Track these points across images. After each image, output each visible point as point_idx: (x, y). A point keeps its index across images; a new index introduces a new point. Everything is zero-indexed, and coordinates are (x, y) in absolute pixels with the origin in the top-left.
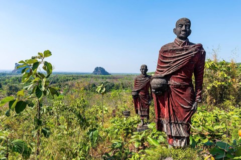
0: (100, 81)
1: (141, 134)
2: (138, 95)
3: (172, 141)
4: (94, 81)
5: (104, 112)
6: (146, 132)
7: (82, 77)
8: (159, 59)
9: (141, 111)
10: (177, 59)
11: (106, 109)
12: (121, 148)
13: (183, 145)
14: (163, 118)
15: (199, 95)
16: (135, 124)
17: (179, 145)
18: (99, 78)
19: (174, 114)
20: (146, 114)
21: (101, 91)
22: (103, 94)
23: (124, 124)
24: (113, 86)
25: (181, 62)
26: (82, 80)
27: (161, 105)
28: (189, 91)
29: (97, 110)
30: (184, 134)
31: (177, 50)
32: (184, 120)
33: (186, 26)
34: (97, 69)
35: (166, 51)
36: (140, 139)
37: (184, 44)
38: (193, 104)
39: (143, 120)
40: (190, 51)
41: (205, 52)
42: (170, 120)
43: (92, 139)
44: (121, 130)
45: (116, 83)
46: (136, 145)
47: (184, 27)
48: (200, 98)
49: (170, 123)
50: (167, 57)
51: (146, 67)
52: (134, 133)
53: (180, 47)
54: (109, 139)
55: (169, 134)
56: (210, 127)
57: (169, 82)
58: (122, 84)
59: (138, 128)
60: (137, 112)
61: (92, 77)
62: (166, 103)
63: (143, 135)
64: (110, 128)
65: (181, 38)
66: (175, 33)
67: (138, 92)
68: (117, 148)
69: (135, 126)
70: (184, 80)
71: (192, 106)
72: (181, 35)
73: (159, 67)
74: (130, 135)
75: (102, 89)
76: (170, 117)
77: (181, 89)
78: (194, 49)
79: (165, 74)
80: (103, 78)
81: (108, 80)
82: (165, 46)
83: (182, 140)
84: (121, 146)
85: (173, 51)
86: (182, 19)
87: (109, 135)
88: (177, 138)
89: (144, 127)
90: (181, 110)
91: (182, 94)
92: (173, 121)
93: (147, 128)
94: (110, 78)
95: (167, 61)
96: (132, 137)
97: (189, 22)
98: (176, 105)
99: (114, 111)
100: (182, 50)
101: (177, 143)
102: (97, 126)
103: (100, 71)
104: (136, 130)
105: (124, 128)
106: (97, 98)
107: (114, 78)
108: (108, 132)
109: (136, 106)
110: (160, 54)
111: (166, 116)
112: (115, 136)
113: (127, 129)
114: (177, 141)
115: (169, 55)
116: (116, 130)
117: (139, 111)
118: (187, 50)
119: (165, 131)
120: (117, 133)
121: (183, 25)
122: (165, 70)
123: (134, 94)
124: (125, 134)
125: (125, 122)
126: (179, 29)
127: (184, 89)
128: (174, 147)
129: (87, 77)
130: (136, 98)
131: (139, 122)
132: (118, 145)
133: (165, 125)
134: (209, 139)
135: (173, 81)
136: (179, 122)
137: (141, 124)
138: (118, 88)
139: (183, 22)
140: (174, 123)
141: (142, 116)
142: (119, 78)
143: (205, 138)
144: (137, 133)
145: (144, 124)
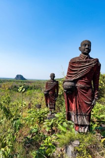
0: (20, 84)
1: (50, 121)
2: (48, 94)
3: (78, 128)
4: (15, 84)
5: (24, 105)
6: (54, 120)
7: (8, 81)
8: (69, 68)
9: (50, 105)
10: (82, 68)
11: (25, 103)
12: (37, 133)
13: (86, 131)
14: (71, 111)
15: (97, 94)
16: (46, 113)
17: (83, 131)
18: (19, 82)
19: (80, 108)
20: (54, 107)
21: (21, 91)
22: (23, 92)
23: (38, 114)
24: (29, 87)
25: (85, 71)
26: (8, 83)
27: (70, 101)
28: (90, 91)
29: (18, 104)
30: (87, 123)
31: (82, 62)
32: (87, 113)
33: (88, 45)
34: (18, 76)
35: (74, 62)
36: (50, 125)
37: (87, 58)
38: (93, 100)
39: (51, 111)
40: (91, 63)
41: (100, 65)
42: (77, 113)
43: (15, 127)
44: (36, 119)
45: (30, 85)
46: (47, 129)
47: (87, 46)
48: (97, 97)
49: (77, 115)
50: (75, 67)
51: (54, 75)
52: (45, 120)
53: (84, 60)
54: (27, 125)
55: (76, 123)
56: (97, 116)
57: (77, 85)
58: (35, 86)
59: (48, 117)
60: (47, 106)
61: (14, 81)
62: (74, 100)
63: (52, 121)
64: (27, 117)
65: (84, 54)
66: (81, 50)
67: (48, 91)
68: (34, 133)
69: (46, 115)
70: (87, 83)
71: (92, 102)
72: (85, 52)
73: (68, 73)
74: (42, 122)
75: (22, 89)
76: (77, 110)
77: (85, 90)
78: (94, 62)
79: (73, 79)
80: (22, 82)
81: (25, 84)
82: (73, 59)
83: (86, 128)
84: (38, 131)
85: (79, 63)
86: (86, 41)
87: (27, 122)
88: (82, 126)
89: (52, 116)
90: (85, 105)
91: (86, 93)
92: (79, 114)
93: (54, 117)
94: (26, 82)
95: (75, 69)
96: (44, 123)
97: (90, 43)
98: (82, 101)
99: (29, 104)
100: (86, 62)
101: (82, 130)
102: (19, 116)
103: (20, 77)
104: (46, 118)
105: (38, 116)
106: (17, 95)
107: (29, 82)
108: (26, 120)
109: (47, 102)
110: (69, 64)
111: (73, 109)
112: (32, 123)
113: (40, 118)
114: (82, 128)
115: (77, 65)
116: (33, 119)
117: (49, 105)
118: (89, 62)
119: (73, 121)
120: (33, 120)
121: (86, 45)
122: (73, 76)
123: (45, 93)
124: (39, 121)
125: (39, 112)
126: (83, 47)
127: (87, 90)
128: (79, 133)
129: (10, 81)
130: (47, 96)
131: (48, 112)
132: (35, 130)
133: (73, 117)
134: (98, 124)
135: (79, 84)
136: (83, 114)
137: (49, 114)
138: (31, 89)
139: (87, 43)
140: (80, 115)
141: (50, 108)
142: (33, 82)
143: (95, 124)
144: (48, 120)
145: (52, 114)
